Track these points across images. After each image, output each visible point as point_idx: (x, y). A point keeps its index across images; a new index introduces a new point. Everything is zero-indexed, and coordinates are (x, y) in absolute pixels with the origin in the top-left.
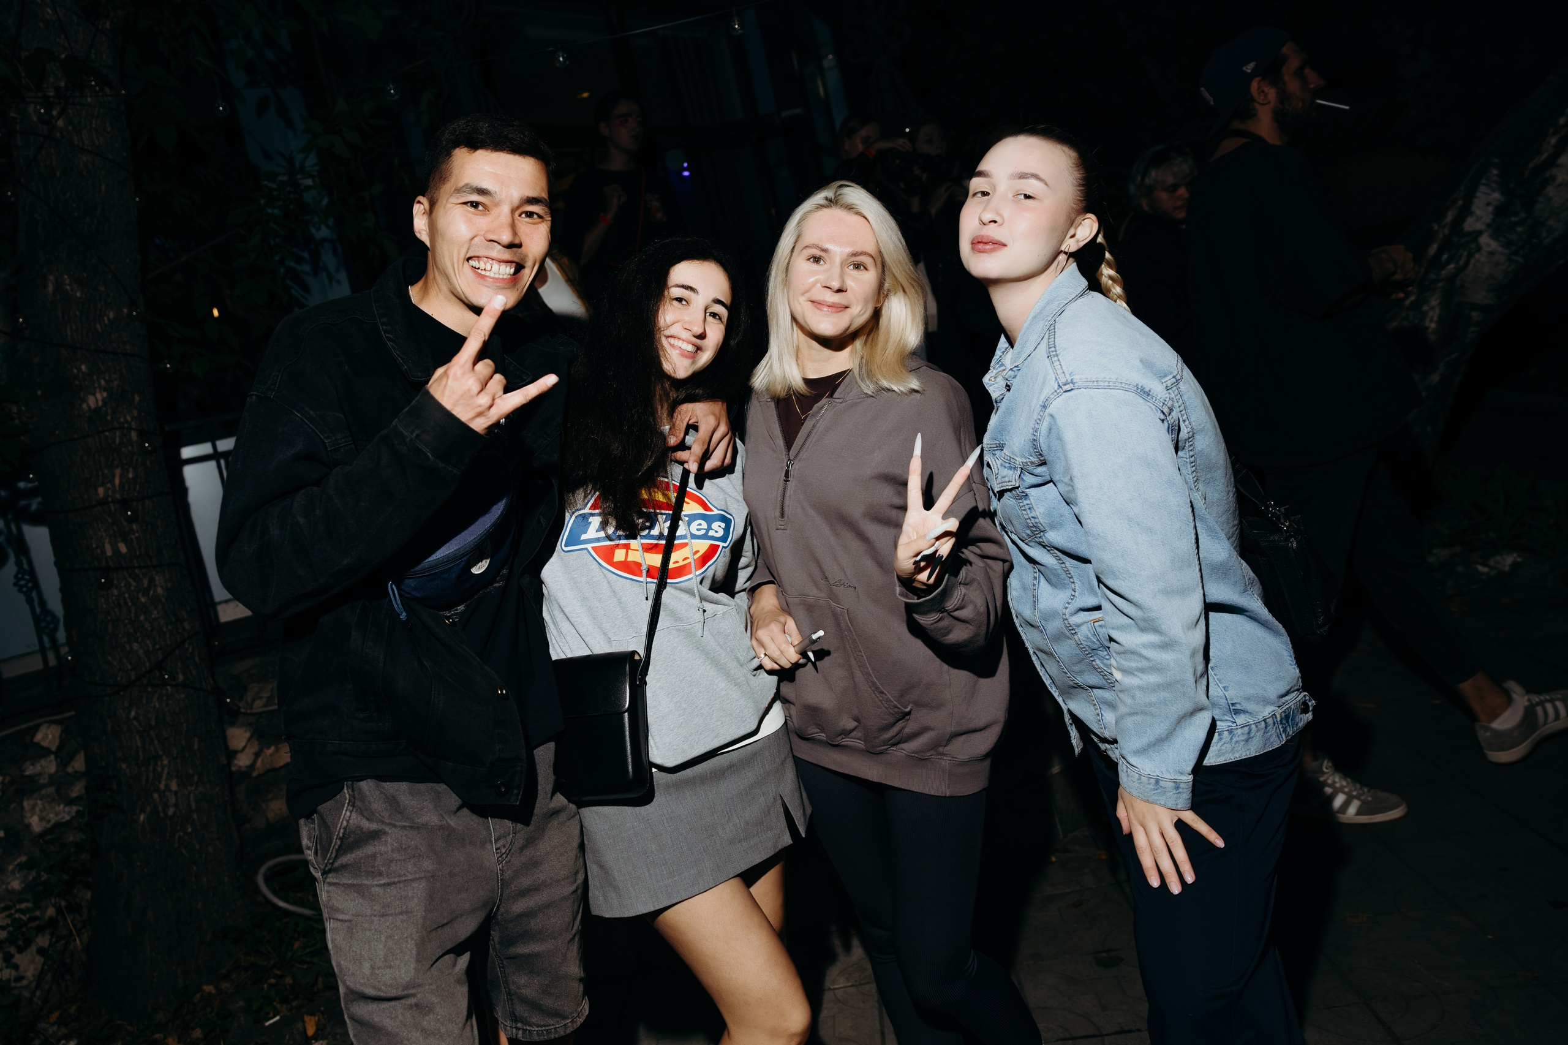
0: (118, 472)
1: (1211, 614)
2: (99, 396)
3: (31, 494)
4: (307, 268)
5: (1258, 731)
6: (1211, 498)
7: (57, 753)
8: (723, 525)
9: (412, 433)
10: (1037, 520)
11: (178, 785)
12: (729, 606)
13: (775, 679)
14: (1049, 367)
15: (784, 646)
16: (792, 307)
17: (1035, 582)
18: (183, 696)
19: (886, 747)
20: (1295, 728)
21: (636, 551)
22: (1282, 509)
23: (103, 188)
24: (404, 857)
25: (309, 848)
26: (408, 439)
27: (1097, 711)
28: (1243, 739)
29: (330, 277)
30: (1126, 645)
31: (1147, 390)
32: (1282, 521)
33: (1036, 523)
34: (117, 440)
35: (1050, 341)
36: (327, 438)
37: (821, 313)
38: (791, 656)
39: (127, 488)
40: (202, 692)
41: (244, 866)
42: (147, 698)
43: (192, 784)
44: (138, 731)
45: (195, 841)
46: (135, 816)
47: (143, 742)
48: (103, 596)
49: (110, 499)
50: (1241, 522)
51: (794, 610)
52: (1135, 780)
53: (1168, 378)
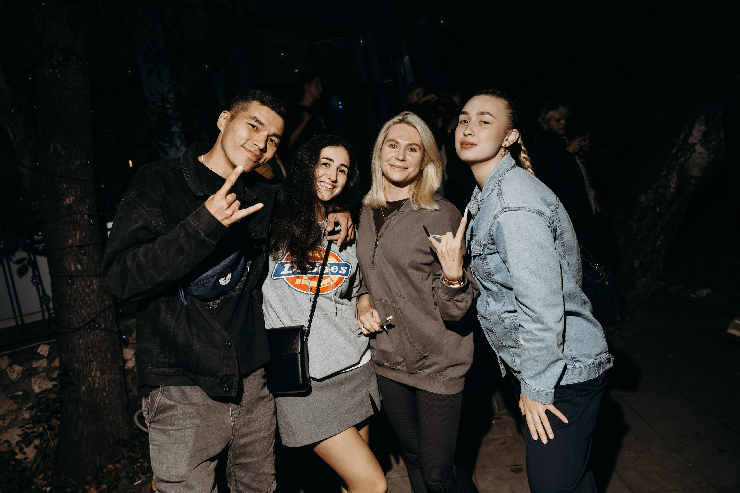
0: (78, 233)
1: (567, 317)
2: (71, 199)
3: (40, 242)
4: (167, 145)
5: (585, 370)
6: (571, 263)
7: (47, 358)
8: (346, 268)
9: (195, 224)
10: (490, 270)
11: (100, 374)
12: (348, 305)
13: (368, 338)
14: (498, 200)
15: (373, 323)
16: (382, 167)
17: (487, 298)
18: (104, 334)
19: (416, 371)
20: (603, 370)
21: (306, 280)
23: (76, 106)
24: (185, 417)
25: (145, 411)
26: (193, 226)
27: (512, 358)
28: (578, 373)
29: (178, 148)
30: (527, 328)
31: (543, 212)
32: (602, 273)
33: (489, 271)
34: (79, 219)
35: (499, 188)
37: (394, 170)
38: (377, 328)
39: (82, 240)
40: (112, 333)
41: (129, 411)
42: (88, 335)
43: (106, 375)
44: (83, 350)
45: (107, 400)
46: (80, 388)
47: (85, 355)
48: (70, 288)
49: (74, 245)
50: (583, 274)
51: (377, 306)
52: (528, 390)
53: (552, 206)
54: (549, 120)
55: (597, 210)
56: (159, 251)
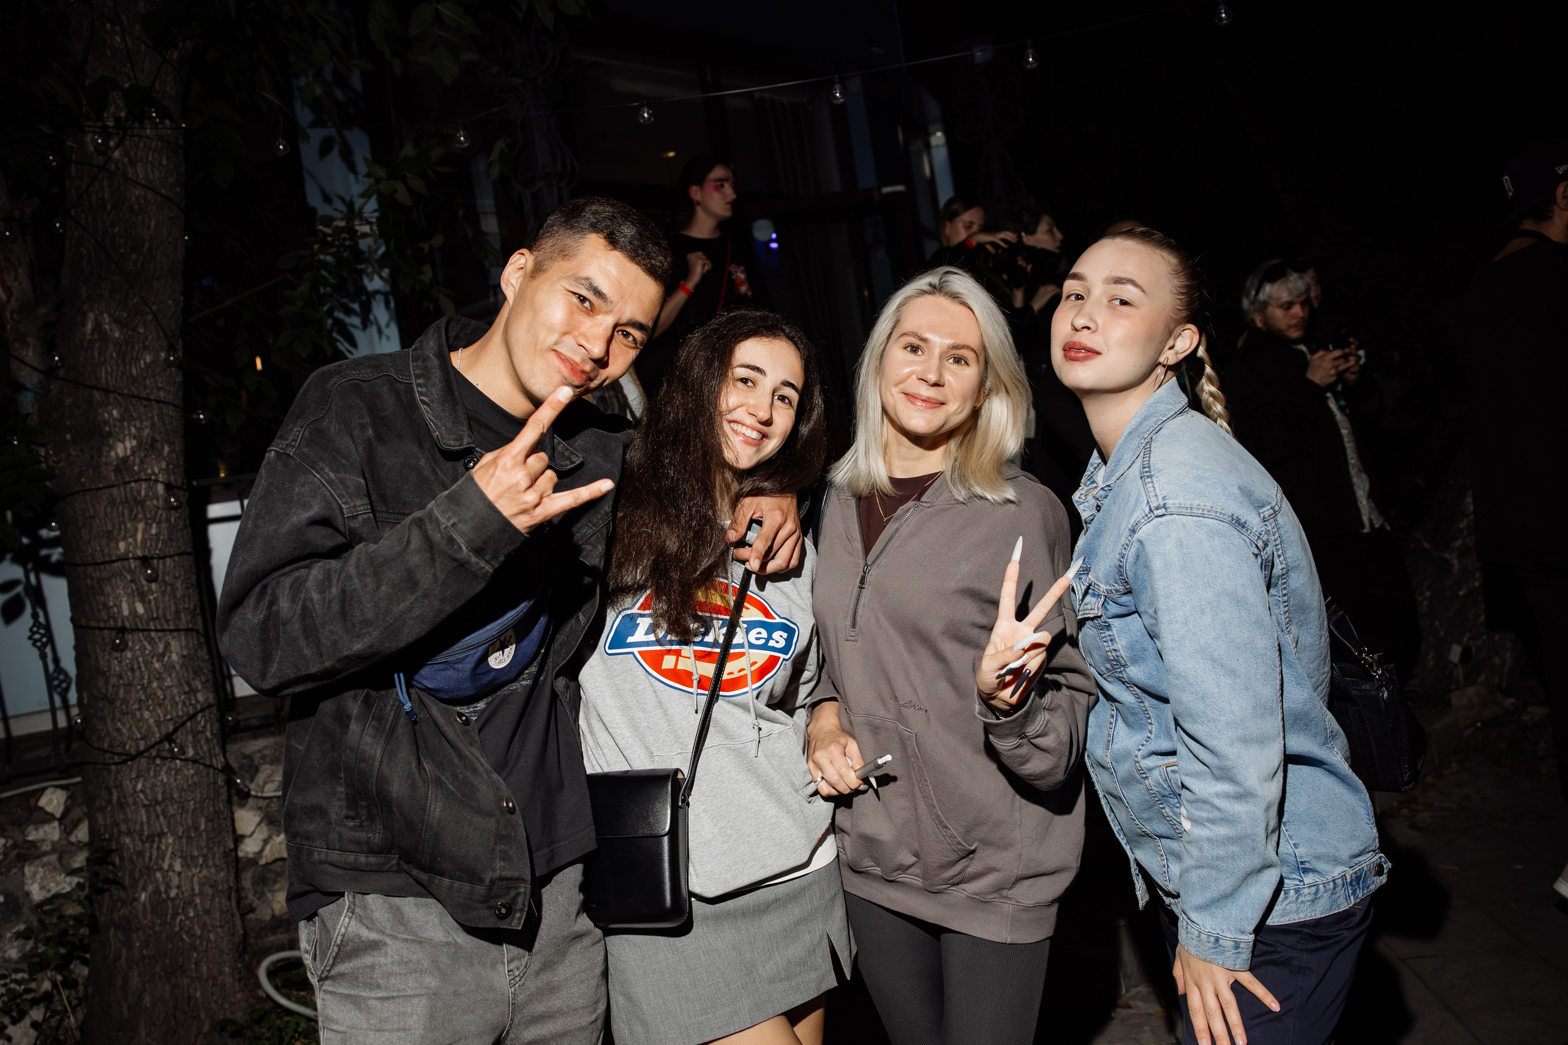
0: (141, 526)
1: (1290, 766)
2: (128, 445)
3: (53, 543)
4: (356, 321)
5: (1326, 891)
6: (1302, 643)
7: (61, 820)
8: (785, 635)
9: (448, 522)
10: (1118, 654)
11: (182, 866)
12: (786, 725)
13: (831, 805)
14: (1142, 489)
15: (844, 770)
16: (884, 398)
17: (1112, 721)
18: (192, 772)
19: (945, 887)
20: (1366, 892)
21: (687, 659)
22: (1376, 656)
23: (153, 223)
24: (404, 971)
25: (307, 952)
26: (443, 526)
27: (1163, 862)
28: (1309, 899)
29: (380, 332)
30: (1198, 794)
31: (1243, 521)
32: (1375, 669)
33: (1117, 656)
34: (143, 493)
35: (1144, 461)
36: (345, 503)
37: (914, 407)
38: (852, 781)
39: (148, 545)
40: (212, 770)
41: (247, 957)
42: (155, 771)
43: (196, 868)
44: (144, 806)
45: (196, 927)
46: (136, 895)
47: (149, 818)
48: (117, 658)
49: (130, 555)
50: (1332, 668)
51: (857, 731)
52: (1194, 937)
53: (1266, 509)
54: (1265, 305)
55: (1374, 522)
56: (356, 581)
